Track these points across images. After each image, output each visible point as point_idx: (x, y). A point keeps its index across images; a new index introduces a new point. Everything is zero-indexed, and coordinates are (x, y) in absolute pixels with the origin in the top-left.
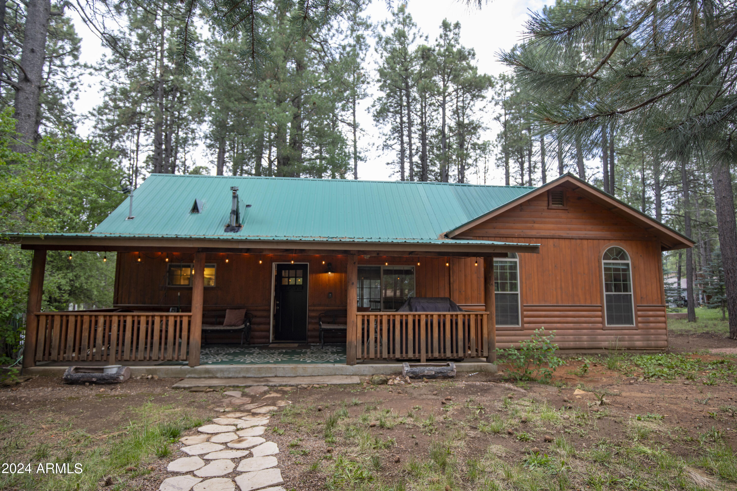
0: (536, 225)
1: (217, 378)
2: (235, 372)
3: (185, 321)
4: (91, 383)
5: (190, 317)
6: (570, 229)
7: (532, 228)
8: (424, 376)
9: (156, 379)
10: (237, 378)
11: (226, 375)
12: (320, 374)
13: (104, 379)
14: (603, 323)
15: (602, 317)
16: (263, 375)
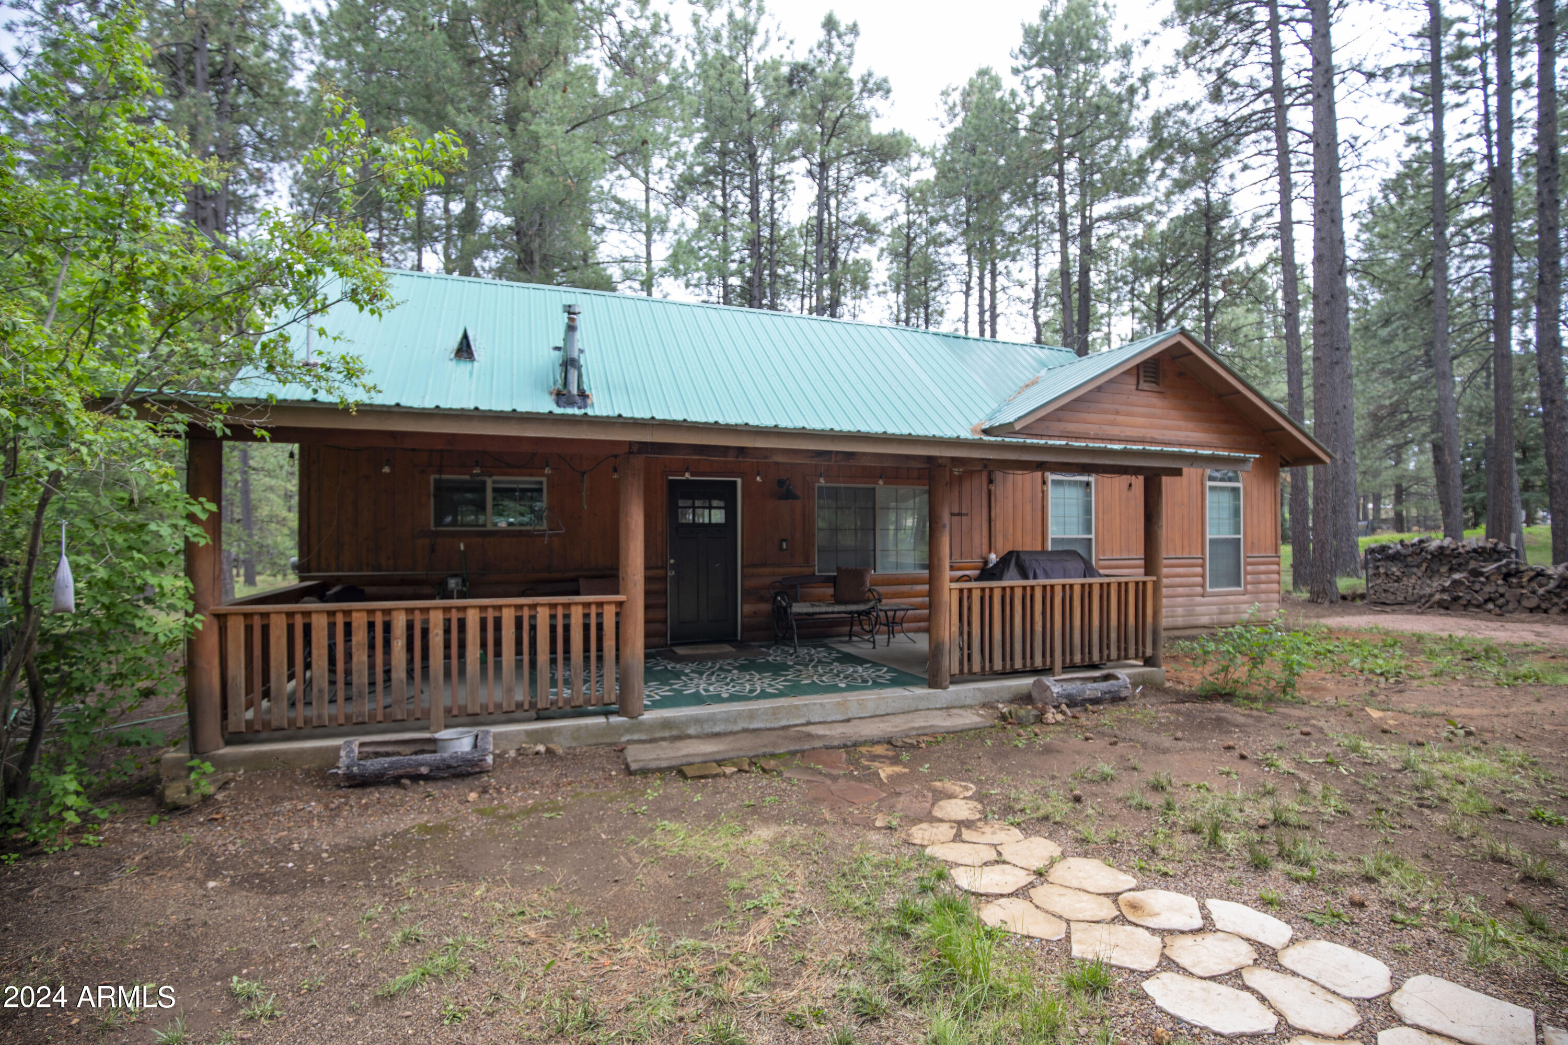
0: (1120, 418)
1: (690, 737)
2: (727, 720)
3: (609, 614)
4: (416, 778)
5: (620, 604)
6: (1166, 428)
7: (1113, 423)
8: (1086, 700)
9: (560, 751)
10: (731, 733)
11: (708, 729)
12: (890, 711)
13: (449, 767)
14: (1203, 586)
15: (1203, 576)
16: (784, 723)
